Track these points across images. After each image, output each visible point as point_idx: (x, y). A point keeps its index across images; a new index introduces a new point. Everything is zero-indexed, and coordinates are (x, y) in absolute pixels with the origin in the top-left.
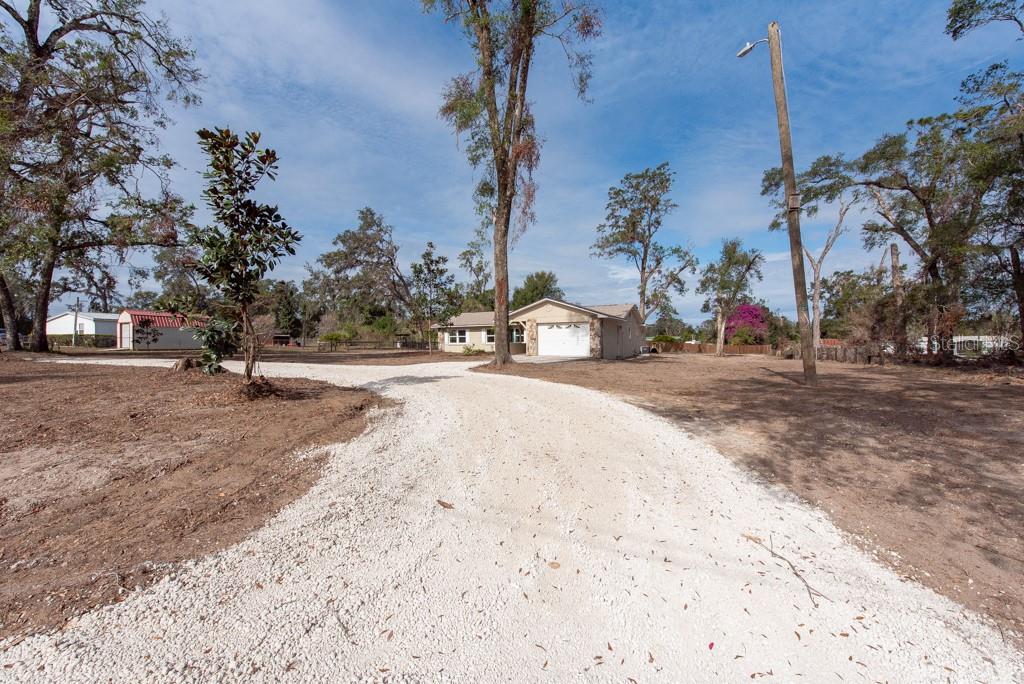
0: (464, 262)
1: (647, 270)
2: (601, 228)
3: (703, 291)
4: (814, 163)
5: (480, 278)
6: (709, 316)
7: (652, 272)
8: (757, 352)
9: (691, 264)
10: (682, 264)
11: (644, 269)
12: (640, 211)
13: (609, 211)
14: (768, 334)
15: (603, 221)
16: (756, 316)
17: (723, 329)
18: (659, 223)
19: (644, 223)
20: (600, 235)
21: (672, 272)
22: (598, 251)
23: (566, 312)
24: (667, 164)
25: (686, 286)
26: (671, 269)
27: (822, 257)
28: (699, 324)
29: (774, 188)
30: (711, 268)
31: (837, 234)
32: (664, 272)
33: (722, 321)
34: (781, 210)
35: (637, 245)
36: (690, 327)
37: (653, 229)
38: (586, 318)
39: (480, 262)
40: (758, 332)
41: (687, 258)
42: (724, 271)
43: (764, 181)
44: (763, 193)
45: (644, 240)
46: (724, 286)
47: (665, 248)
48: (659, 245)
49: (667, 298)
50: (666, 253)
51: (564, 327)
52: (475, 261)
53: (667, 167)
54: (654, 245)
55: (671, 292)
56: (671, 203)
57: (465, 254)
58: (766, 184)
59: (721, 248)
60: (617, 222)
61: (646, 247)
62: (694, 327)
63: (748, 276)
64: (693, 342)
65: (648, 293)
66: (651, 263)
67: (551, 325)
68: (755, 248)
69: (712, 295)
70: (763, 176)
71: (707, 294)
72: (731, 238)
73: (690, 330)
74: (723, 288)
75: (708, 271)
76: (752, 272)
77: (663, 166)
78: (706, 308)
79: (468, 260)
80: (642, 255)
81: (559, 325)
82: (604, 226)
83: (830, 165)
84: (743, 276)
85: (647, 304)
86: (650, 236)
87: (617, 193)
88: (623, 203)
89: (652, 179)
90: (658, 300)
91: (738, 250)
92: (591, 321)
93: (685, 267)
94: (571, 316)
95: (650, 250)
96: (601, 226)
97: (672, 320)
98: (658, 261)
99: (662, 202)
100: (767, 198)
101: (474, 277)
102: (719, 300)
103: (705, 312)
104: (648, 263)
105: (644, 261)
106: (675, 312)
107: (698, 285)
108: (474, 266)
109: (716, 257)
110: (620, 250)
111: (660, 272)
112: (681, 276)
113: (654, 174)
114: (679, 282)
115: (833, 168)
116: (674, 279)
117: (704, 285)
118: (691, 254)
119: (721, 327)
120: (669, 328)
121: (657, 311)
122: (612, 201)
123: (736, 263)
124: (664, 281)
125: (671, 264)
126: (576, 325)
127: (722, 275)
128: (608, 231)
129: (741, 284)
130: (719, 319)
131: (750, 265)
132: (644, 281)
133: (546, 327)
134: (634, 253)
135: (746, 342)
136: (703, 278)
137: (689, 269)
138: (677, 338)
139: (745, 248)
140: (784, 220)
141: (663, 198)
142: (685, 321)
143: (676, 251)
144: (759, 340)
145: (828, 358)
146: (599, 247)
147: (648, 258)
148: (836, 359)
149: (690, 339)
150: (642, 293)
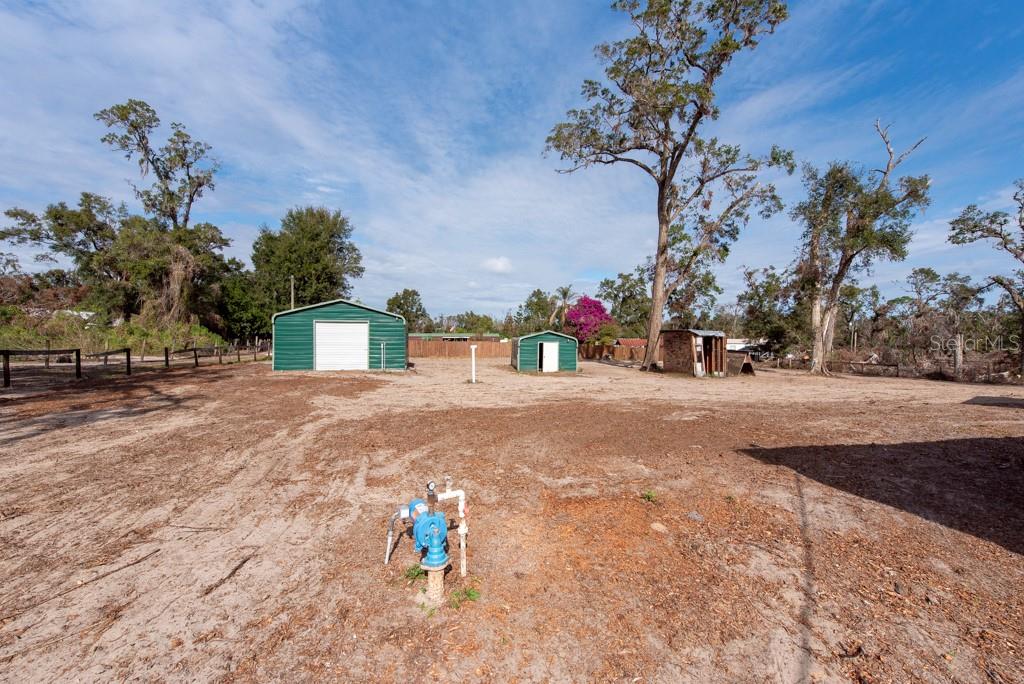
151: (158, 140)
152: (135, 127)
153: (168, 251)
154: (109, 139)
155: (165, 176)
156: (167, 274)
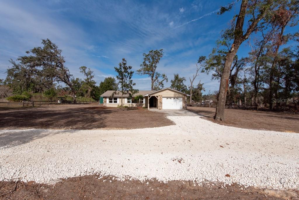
1: (153, 80)
7: (155, 81)
13: (144, 61)
15: (142, 63)
23: (173, 93)
30: (172, 81)
31: (196, 76)
32: (158, 81)
38: (181, 96)
41: (165, 78)
45: (153, 71)
50: (160, 76)
51: (172, 98)
54: (156, 72)
55: (161, 87)
65: (154, 87)
66: (154, 78)
67: (167, 98)
72: (176, 74)
80: (152, 75)
81: (170, 98)
92: (184, 97)
94: (175, 95)
98: (157, 78)
109: (173, 78)
113: (158, 52)
116: (161, 83)
123: (179, 80)
124: (158, 84)
125: (160, 79)
126: (177, 98)
131: (182, 81)
133: (166, 98)
137: (165, 81)
151: (87, 71)
152: (84, 70)
153: (88, 88)
154: (81, 72)
155: (87, 76)
156: (88, 91)
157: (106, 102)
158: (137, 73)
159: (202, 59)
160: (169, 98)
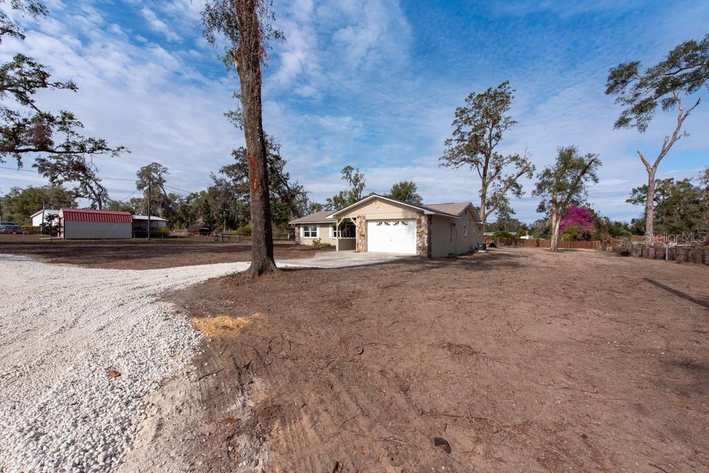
0: (345, 175)
1: (488, 176)
2: (448, 142)
3: (540, 193)
4: (671, 52)
5: (357, 187)
6: (543, 215)
7: (492, 178)
8: (587, 247)
9: (527, 170)
10: (519, 170)
11: (485, 175)
12: (482, 127)
13: (455, 127)
14: (595, 231)
15: (450, 136)
16: (584, 217)
17: (557, 227)
18: (499, 137)
19: (486, 136)
20: (447, 148)
21: (510, 178)
22: (446, 162)
24: (508, 83)
25: (523, 190)
26: (510, 175)
27: (658, 161)
28: (532, 223)
29: (620, 86)
30: (547, 173)
31: (674, 139)
32: (503, 178)
33: (557, 220)
34: (630, 107)
35: (480, 156)
36: (524, 225)
37: (494, 142)
38: (413, 215)
39: (357, 175)
40: (586, 229)
41: (525, 165)
42: (560, 174)
43: (610, 78)
44: (608, 92)
45: (486, 151)
46: (560, 188)
47: (504, 157)
48: (499, 154)
49: (506, 201)
50: (505, 161)
51: (391, 223)
52: (353, 174)
53: (507, 86)
54: (494, 154)
55: (509, 194)
56: (511, 120)
57: (346, 169)
58: (611, 82)
59: (557, 155)
60: (463, 137)
61: (488, 157)
62: (527, 225)
63: (582, 179)
64: (527, 237)
65: (489, 196)
66: (491, 170)
67: (380, 222)
68: (592, 153)
69: (547, 196)
70: (609, 74)
71: (543, 196)
72: (566, 145)
73: (525, 228)
74: (559, 190)
75: (544, 176)
76: (587, 175)
77: (504, 84)
78: (541, 208)
79: (348, 173)
80: (484, 164)
81: (387, 221)
82: (451, 140)
83: (696, 49)
84: (579, 179)
85: (488, 205)
86: (492, 148)
87: (463, 112)
88: (468, 121)
89: (493, 98)
90: (498, 202)
91: (574, 156)
92: (418, 217)
93: (522, 173)
95: (491, 159)
96: (448, 140)
97: (509, 219)
98: (498, 169)
99: (503, 119)
100: (613, 97)
101: (353, 186)
102: (553, 201)
103: (541, 211)
104: (489, 170)
105: (485, 169)
106: (512, 212)
107: (535, 188)
108: (352, 178)
109: (552, 163)
110: (464, 159)
111: (499, 178)
112: (519, 181)
113: (496, 93)
114: (517, 186)
115: (698, 52)
116: (512, 183)
117: (540, 187)
118: (528, 162)
119: (556, 226)
120: (507, 225)
121: (496, 211)
122: (458, 118)
123: (572, 167)
124: (503, 185)
125: (509, 171)
126: (404, 221)
127: (558, 178)
128: (454, 144)
129: (575, 188)
130: (554, 218)
131: (585, 169)
132: (485, 186)
133: (375, 224)
134: (477, 162)
135: (575, 237)
136: (540, 182)
137: (526, 174)
138: (513, 234)
139: (581, 153)
140: (633, 116)
141: (504, 115)
142: (520, 221)
143: (515, 158)
144: (587, 237)
145: (687, 260)
146: (447, 159)
147: (489, 166)
148: (703, 262)
149: (524, 235)
150: (483, 196)
157: (299, 233)
158: (443, 164)
159: (620, 77)
160: (383, 223)
